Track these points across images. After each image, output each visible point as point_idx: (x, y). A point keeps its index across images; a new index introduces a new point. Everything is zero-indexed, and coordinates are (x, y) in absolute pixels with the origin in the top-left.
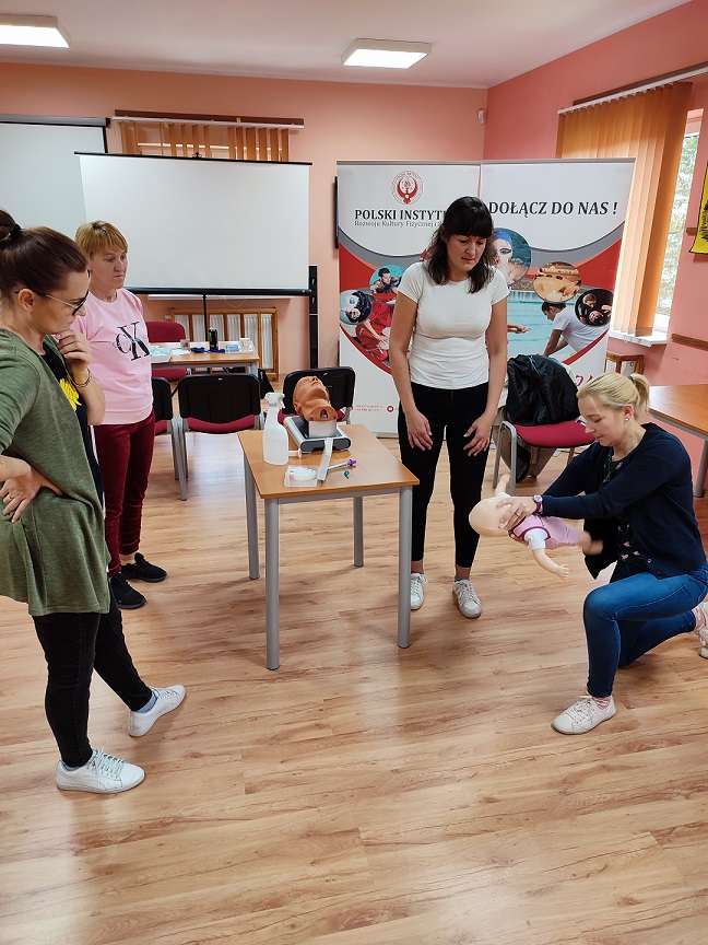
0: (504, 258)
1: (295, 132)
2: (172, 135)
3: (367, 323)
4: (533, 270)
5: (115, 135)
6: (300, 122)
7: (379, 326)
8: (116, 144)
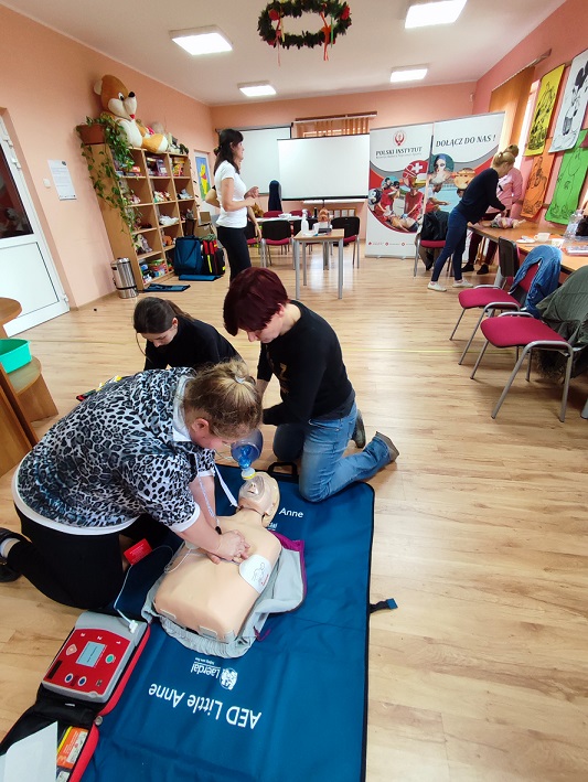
0: (441, 169)
1: (372, 119)
2: (318, 127)
3: (379, 204)
4: (454, 173)
5: (295, 130)
6: (375, 113)
7: (384, 205)
8: (295, 135)
